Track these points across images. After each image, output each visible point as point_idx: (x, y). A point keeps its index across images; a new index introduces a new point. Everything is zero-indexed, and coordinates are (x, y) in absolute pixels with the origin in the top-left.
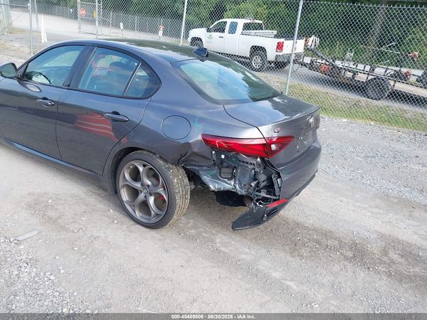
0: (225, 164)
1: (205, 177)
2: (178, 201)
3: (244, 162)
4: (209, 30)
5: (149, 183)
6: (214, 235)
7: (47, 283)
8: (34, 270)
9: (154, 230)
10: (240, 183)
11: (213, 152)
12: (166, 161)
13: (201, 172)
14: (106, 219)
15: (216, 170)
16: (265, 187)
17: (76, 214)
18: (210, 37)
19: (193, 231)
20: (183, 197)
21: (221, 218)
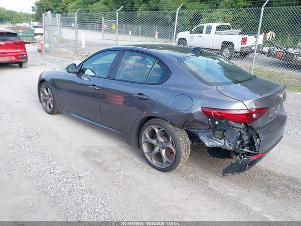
0: (218, 128)
1: (202, 137)
2: (183, 154)
3: (233, 127)
4: (191, 33)
5: (162, 140)
6: (207, 178)
7: (100, 205)
8: (92, 196)
9: (165, 173)
10: (229, 142)
11: (209, 120)
12: (175, 126)
13: (199, 134)
14: (133, 164)
15: (210, 133)
16: (247, 145)
17: (113, 160)
18: (192, 37)
19: (192, 175)
20: (186, 150)
21: (211, 166)
